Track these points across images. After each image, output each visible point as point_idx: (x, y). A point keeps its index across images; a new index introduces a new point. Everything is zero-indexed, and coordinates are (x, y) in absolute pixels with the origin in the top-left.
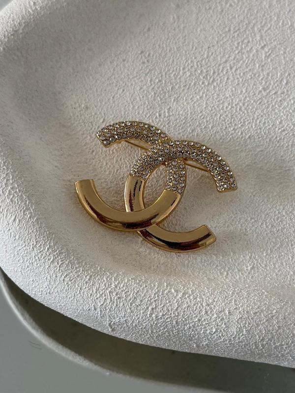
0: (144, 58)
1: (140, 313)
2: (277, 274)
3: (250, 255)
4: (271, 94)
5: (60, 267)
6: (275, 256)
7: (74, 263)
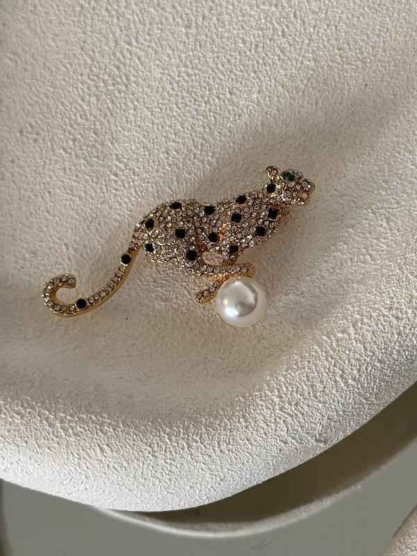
0: (30, 136)
1: (334, 395)
4: (200, 24)
5: (202, 443)
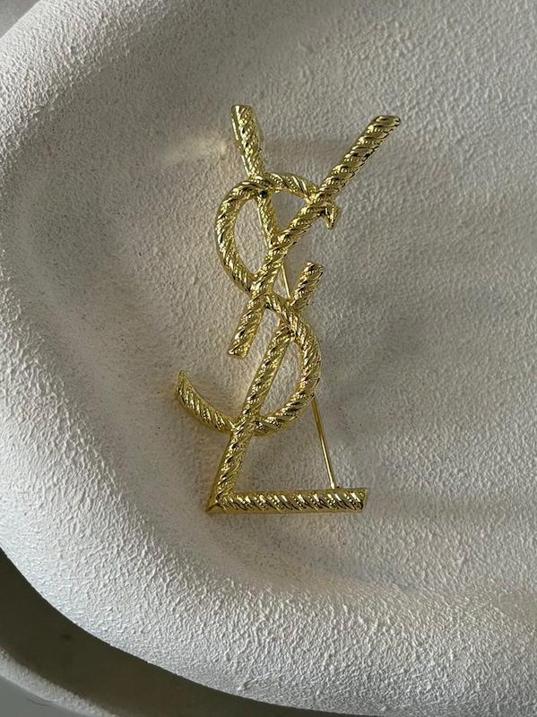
2: (503, 572)
3: (459, 537)
6: (498, 538)
7: (192, 578)
